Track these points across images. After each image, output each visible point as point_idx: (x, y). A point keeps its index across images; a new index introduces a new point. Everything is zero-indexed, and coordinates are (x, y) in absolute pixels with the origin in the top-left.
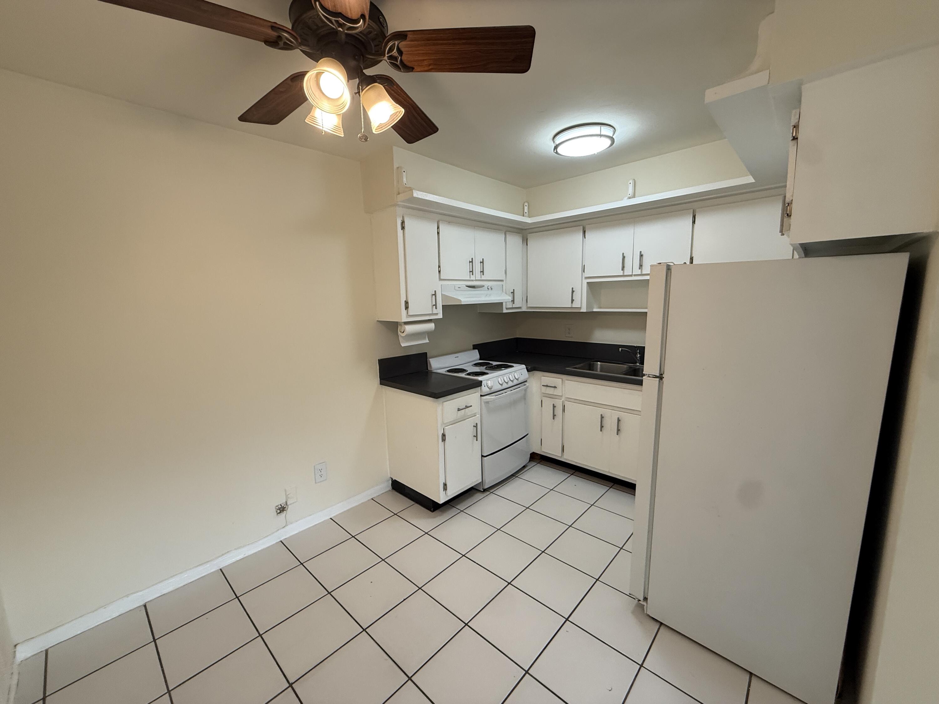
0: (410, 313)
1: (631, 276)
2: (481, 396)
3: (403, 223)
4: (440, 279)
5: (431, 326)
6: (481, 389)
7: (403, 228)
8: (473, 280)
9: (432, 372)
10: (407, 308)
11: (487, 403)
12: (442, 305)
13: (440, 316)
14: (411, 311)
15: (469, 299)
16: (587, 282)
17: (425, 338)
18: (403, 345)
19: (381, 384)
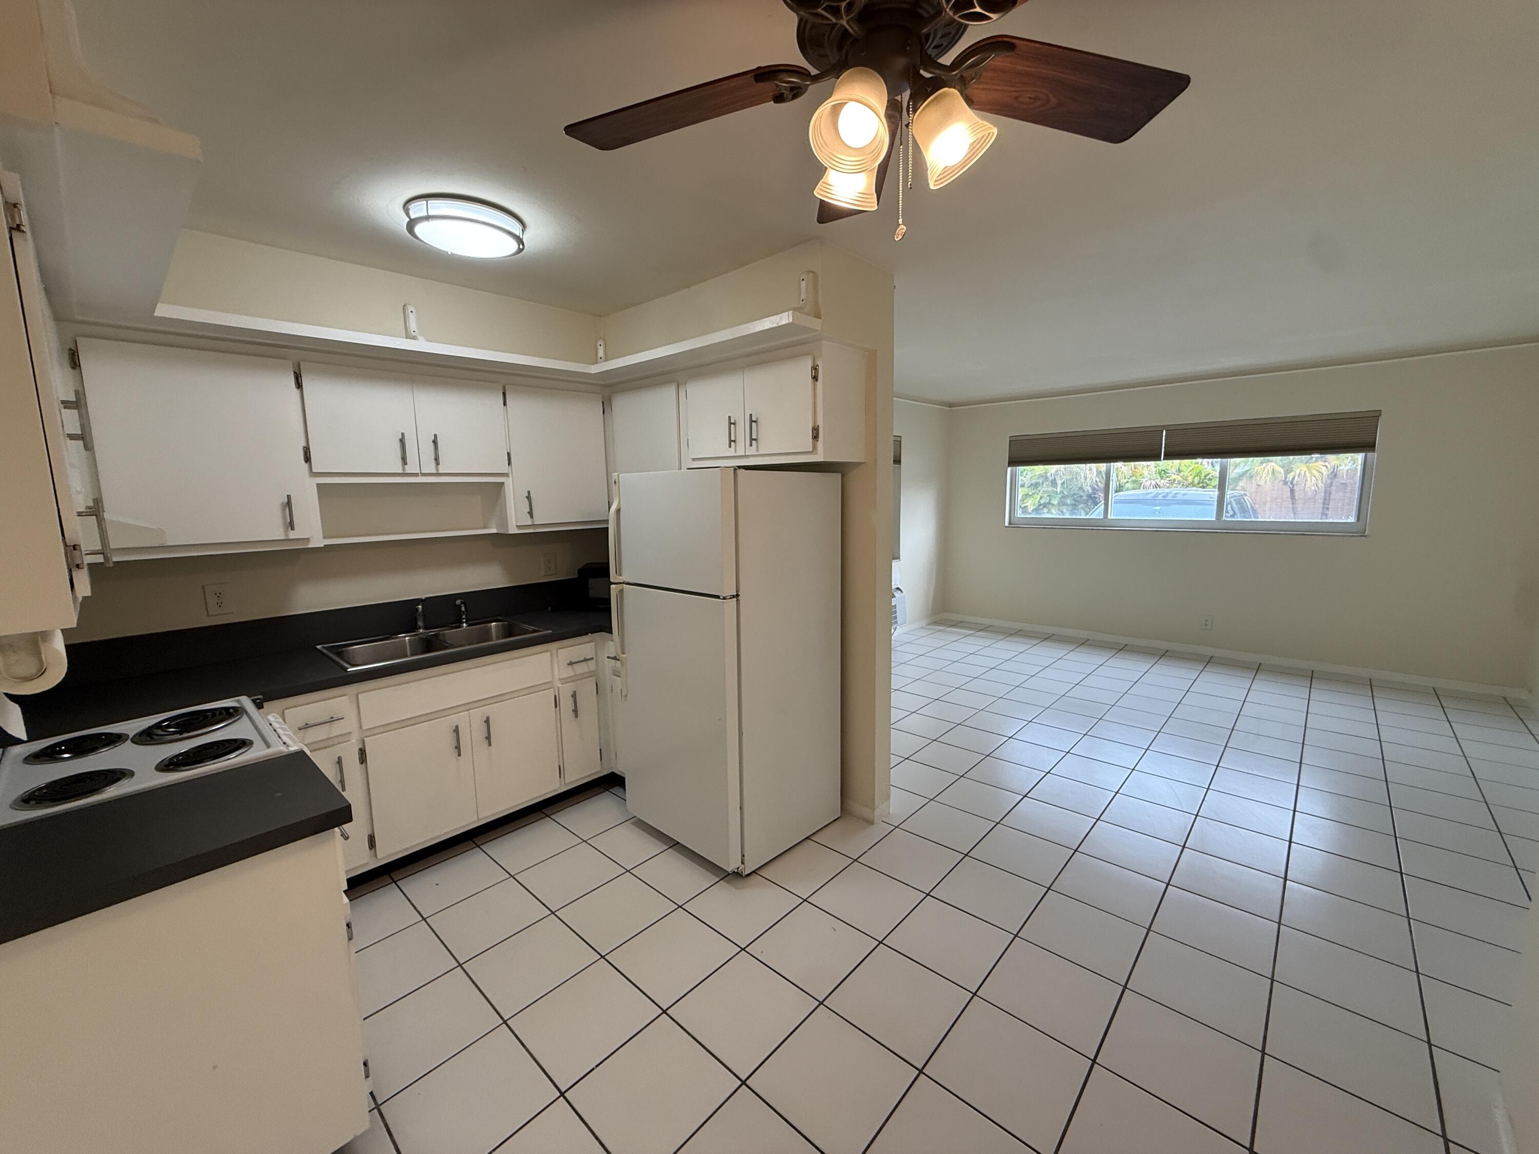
1: (416, 475)
16: (318, 482)
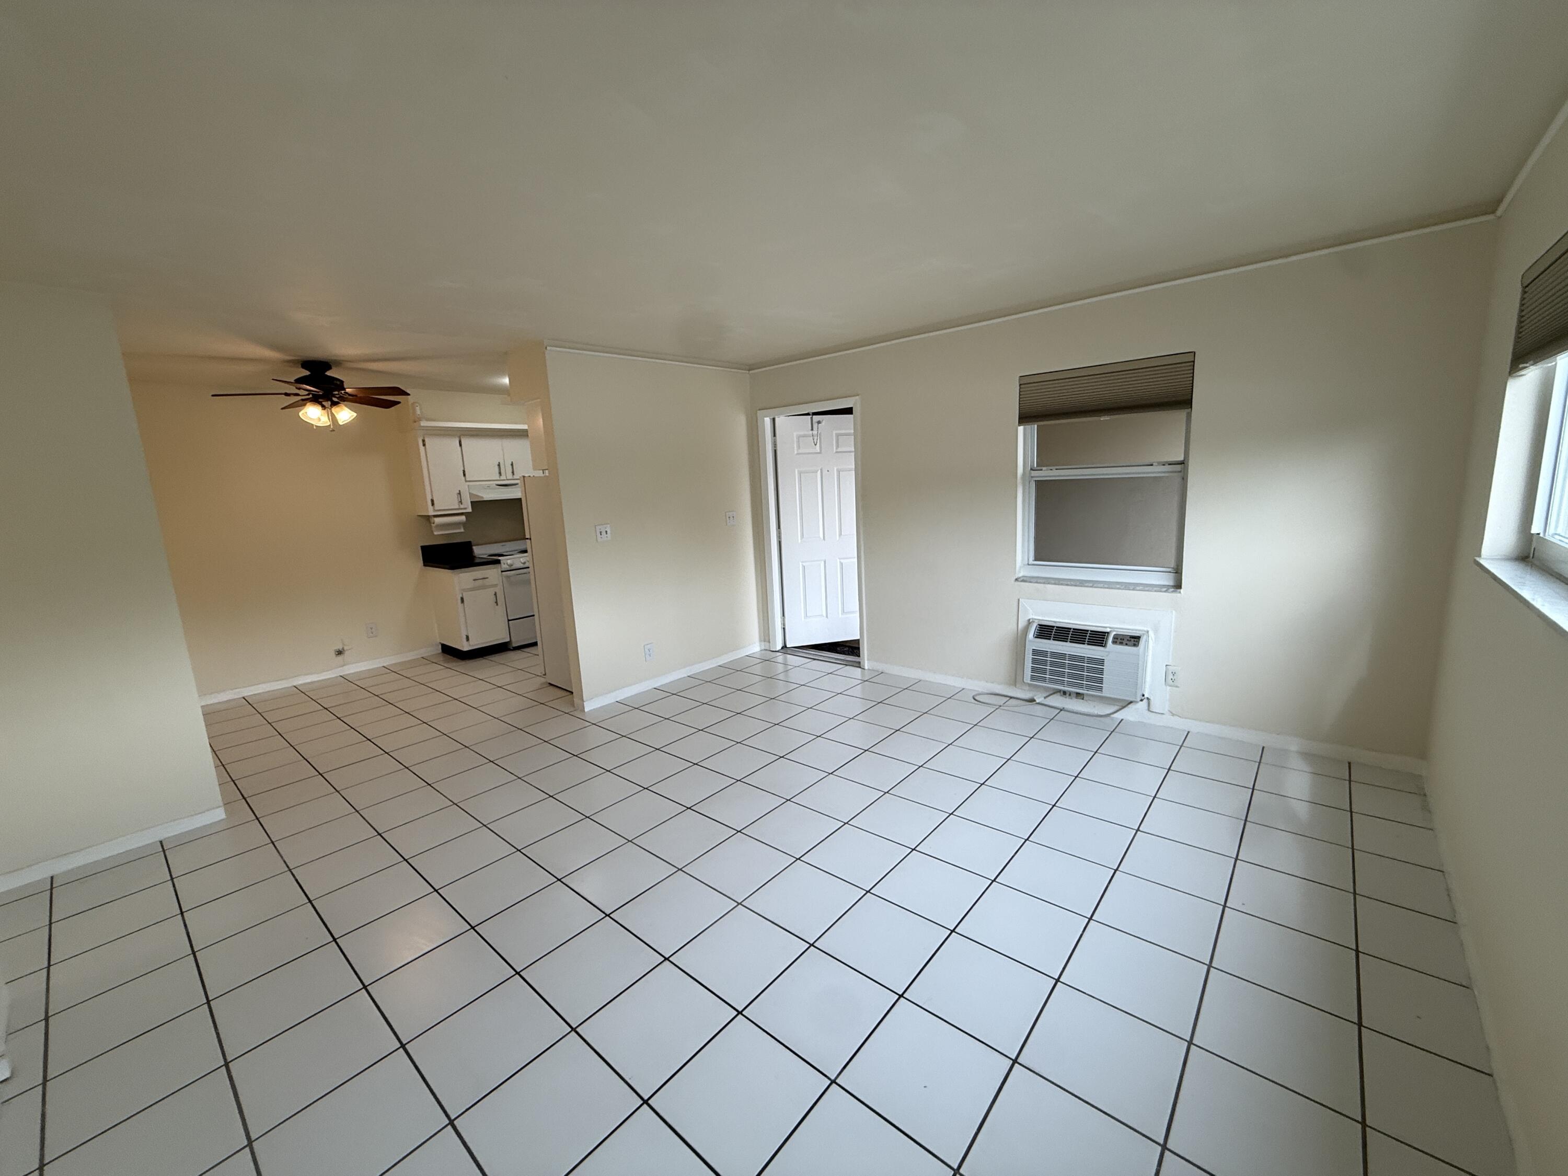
0: (437, 508)
2: (502, 572)
3: (424, 441)
4: (466, 481)
5: (463, 518)
6: (501, 566)
7: (424, 445)
8: (504, 480)
9: (475, 557)
10: (433, 504)
11: (508, 577)
12: (471, 502)
13: (470, 510)
14: (437, 507)
15: (502, 496)
17: (460, 528)
18: (436, 533)
19: (425, 565)
